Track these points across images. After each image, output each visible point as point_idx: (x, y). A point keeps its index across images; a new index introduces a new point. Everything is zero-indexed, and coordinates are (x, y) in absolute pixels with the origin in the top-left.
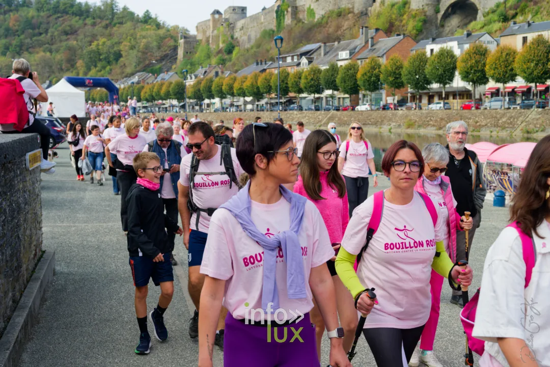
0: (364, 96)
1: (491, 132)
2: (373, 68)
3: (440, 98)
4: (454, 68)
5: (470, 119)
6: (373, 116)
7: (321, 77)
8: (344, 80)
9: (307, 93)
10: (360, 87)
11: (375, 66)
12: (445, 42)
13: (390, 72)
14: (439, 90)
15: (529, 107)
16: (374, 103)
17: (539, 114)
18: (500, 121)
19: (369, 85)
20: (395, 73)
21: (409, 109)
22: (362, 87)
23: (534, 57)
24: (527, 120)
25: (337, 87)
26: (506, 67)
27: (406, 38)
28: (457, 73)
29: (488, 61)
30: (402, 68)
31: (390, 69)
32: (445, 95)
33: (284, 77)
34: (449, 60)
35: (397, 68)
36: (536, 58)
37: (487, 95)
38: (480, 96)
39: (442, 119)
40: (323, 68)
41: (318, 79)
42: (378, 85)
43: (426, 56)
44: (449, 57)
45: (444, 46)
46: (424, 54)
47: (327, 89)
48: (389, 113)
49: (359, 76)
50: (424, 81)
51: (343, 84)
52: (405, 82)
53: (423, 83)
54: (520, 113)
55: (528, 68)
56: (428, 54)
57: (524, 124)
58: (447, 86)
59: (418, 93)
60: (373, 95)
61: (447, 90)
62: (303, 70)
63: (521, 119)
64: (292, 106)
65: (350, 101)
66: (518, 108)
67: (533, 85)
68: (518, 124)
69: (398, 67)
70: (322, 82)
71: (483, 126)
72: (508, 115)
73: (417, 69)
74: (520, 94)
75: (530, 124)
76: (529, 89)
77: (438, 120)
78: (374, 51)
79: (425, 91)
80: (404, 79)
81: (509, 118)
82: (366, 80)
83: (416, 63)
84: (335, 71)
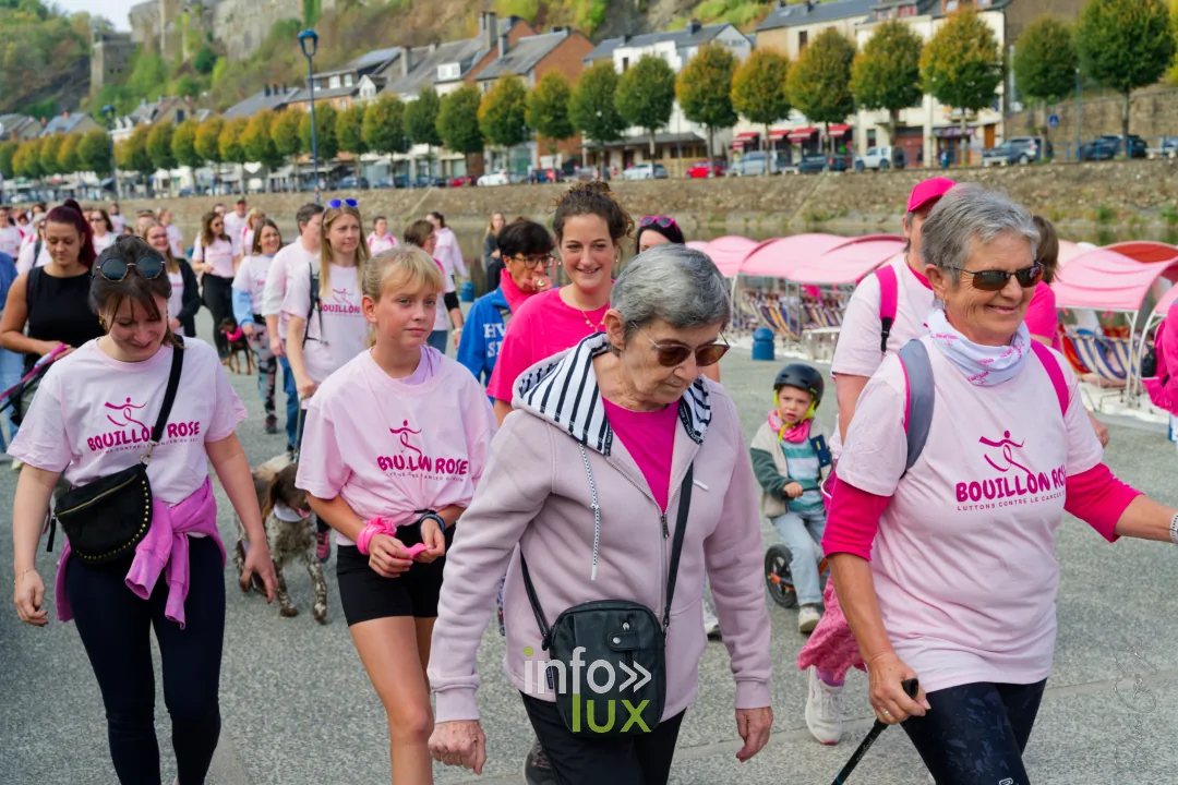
0: (494, 155)
1: (747, 220)
2: (510, 98)
3: (647, 156)
4: (671, 96)
5: (705, 196)
6: (514, 196)
7: (404, 119)
8: (451, 124)
9: (375, 151)
10: (484, 137)
11: (513, 93)
12: (650, 42)
13: (545, 104)
14: (643, 141)
15: (816, 169)
16: (514, 170)
17: (836, 183)
18: (763, 199)
19: (504, 132)
20: (554, 107)
22: (489, 137)
23: (822, 70)
25: (438, 137)
26: (770, 91)
27: (572, 35)
28: (676, 105)
29: (735, 80)
30: (568, 96)
31: (543, 98)
32: (656, 149)
33: (327, 118)
34: (660, 80)
35: (557, 98)
36: (826, 74)
37: (736, 149)
38: (724, 149)
39: (651, 198)
40: (408, 99)
41: (398, 124)
42: (522, 131)
43: (613, 73)
44: (659, 73)
45: (649, 50)
46: (610, 68)
47: (421, 141)
48: (546, 188)
49: (482, 114)
50: (614, 122)
51: (450, 131)
52: (575, 125)
53: (610, 126)
54: (800, 182)
55: (811, 93)
56: (619, 67)
57: (806, 204)
58: (659, 131)
59: (602, 148)
60: (513, 153)
61: (660, 140)
62: (365, 103)
63: (801, 193)
64: (346, 179)
65: (467, 166)
66: (796, 171)
67: (821, 126)
68: (796, 204)
69: (559, 94)
70: (407, 128)
71: (730, 210)
72: (778, 186)
73: (599, 101)
74: (799, 145)
75: (819, 202)
76: (815, 134)
77: (644, 200)
78: (512, 63)
79: (616, 143)
80: (573, 119)
81: (780, 193)
82: (496, 122)
83: (597, 86)
84: (433, 105)
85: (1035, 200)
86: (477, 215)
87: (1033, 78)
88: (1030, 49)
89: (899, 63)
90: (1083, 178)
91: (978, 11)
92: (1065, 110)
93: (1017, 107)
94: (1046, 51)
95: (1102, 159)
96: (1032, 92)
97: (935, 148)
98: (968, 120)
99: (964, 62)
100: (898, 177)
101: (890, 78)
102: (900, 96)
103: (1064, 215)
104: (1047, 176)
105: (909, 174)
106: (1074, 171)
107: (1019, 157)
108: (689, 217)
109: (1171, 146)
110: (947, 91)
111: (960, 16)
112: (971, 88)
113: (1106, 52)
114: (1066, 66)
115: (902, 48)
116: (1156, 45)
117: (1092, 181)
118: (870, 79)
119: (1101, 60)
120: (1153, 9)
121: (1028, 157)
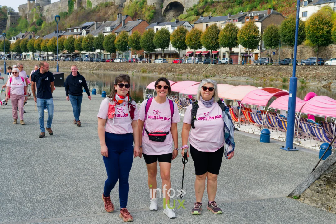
0: (119, 54)
1: (188, 76)
2: (124, 38)
3: (161, 57)
4: (169, 40)
5: (177, 69)
6: (123, 66)
7: (94, 42)
8: (107, 44)
9: (85, 51)
10: (116, 49)
11: (125, 37)
12: (164, 25)
13: (134, 40)
14: (161, 52)
15: (208, 63)
17: (213, 67)
18: (192, 71)
19: (122, 47)
20: (136, 41)
21: (144, 62)
22: (118, 49)
23: (211, 36)
24: (206, 70)
25: (103, 48)
26: (196, 40)
27: (143, 21)
28: (170, 43)
29: (187, 37)
30: (140, 38)
31: (133, 39)
32: (164, 55)
33: (72, 40)
34: (166, 35)
35: (137, 39)
37: (186, 56)
39: (162, 68)
40: (95, 36)
41: (92, 43)
42: (127, 48)
43: (153, 33)
44: (166, 34)
45: (164, 27)
46: (153, 31)
47: (98, 49)
48: (133, 64)
49: (116, 42)
50: (153, 46)
51: (106, 46)
52: (142, 46)
53: (152, 47)
54: (203, 66)
55: (207, 42)
56: (155, 31)
57: (205, 72)
58: (165, 50)
59: (149, 53)
60: (124, 53)
61: (165, 52)
62: (83, 38)
63: (203, 69)
64: (76, 58)
65: (111, 56)
66: (202, 63)
67: (210, 51)
68: (202, 72)
70: (94, 44)
71: (183, 73)
72: (197, 67)
73: (149, 40)
74: (204, 56)
75: (208, 72)
76: (208, 53)
77: (160, 69)
78: (126, 28)
79: (153, 52)
80: (141, 45)
81: (197, 69)
82: (120, 44)
83: (148, 36)
84: (102, 38)
85: (266, 75)
86: (113, 70)
87: (268, 41)
88: (267, 33)
89: (232, 35)
90: (280, 70)
91: (254, 22)
92: (277, 51)
93: (264, 49)
94: (272, 34)
95: (285, 65)
96: (267, 45)
97: (241, 59)
98: (250, 52)
99: (249, 36)
100: (230, 66)
101: (229, 39)
102: (232, 44)
103: (274, 80)
104: (270, 69)
105: (233, 66)
106: (277, 68)
107: (264, 63)
108: (172, 74)
109: (304, 62)
110: (244, 43)
111: (249, 23)
112: (251, 43)
113: (288, 35)
114: (277, 39)
115: (233, 31)
116: (301, 34)
117: (282, 71)
118: (223, 39)
119: (286, 37)
120: (301, 24)
121: (266, 63)
